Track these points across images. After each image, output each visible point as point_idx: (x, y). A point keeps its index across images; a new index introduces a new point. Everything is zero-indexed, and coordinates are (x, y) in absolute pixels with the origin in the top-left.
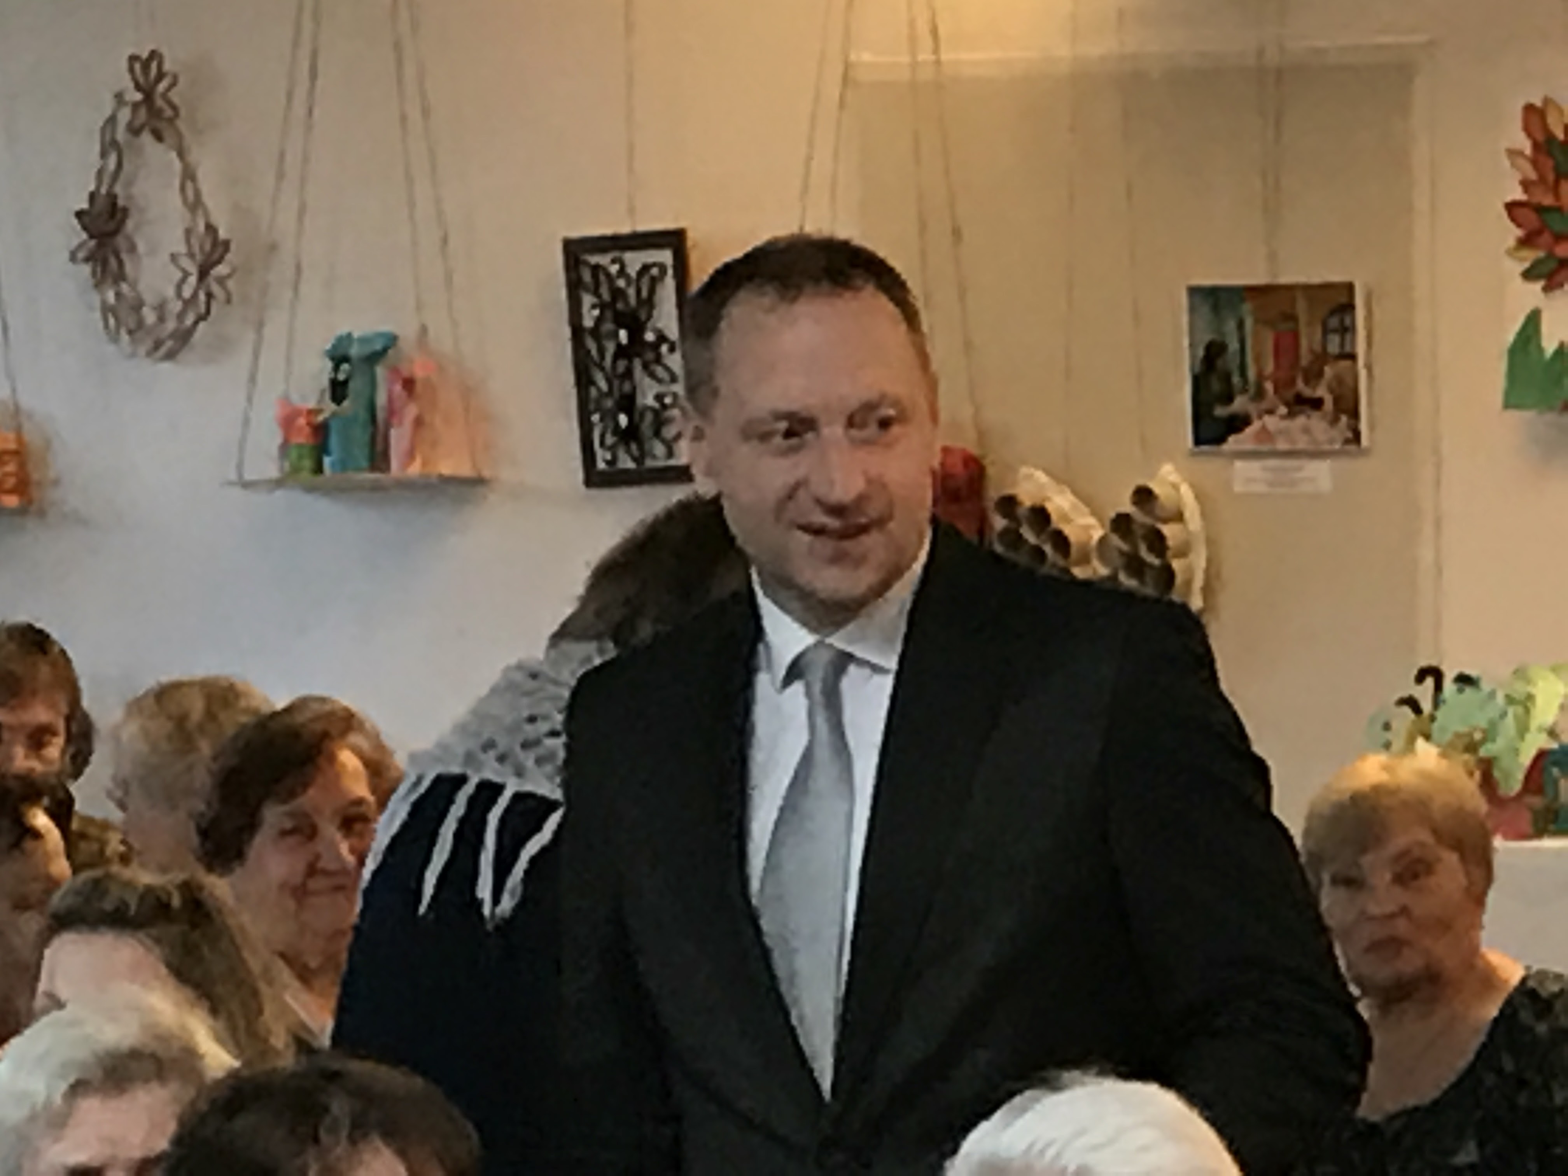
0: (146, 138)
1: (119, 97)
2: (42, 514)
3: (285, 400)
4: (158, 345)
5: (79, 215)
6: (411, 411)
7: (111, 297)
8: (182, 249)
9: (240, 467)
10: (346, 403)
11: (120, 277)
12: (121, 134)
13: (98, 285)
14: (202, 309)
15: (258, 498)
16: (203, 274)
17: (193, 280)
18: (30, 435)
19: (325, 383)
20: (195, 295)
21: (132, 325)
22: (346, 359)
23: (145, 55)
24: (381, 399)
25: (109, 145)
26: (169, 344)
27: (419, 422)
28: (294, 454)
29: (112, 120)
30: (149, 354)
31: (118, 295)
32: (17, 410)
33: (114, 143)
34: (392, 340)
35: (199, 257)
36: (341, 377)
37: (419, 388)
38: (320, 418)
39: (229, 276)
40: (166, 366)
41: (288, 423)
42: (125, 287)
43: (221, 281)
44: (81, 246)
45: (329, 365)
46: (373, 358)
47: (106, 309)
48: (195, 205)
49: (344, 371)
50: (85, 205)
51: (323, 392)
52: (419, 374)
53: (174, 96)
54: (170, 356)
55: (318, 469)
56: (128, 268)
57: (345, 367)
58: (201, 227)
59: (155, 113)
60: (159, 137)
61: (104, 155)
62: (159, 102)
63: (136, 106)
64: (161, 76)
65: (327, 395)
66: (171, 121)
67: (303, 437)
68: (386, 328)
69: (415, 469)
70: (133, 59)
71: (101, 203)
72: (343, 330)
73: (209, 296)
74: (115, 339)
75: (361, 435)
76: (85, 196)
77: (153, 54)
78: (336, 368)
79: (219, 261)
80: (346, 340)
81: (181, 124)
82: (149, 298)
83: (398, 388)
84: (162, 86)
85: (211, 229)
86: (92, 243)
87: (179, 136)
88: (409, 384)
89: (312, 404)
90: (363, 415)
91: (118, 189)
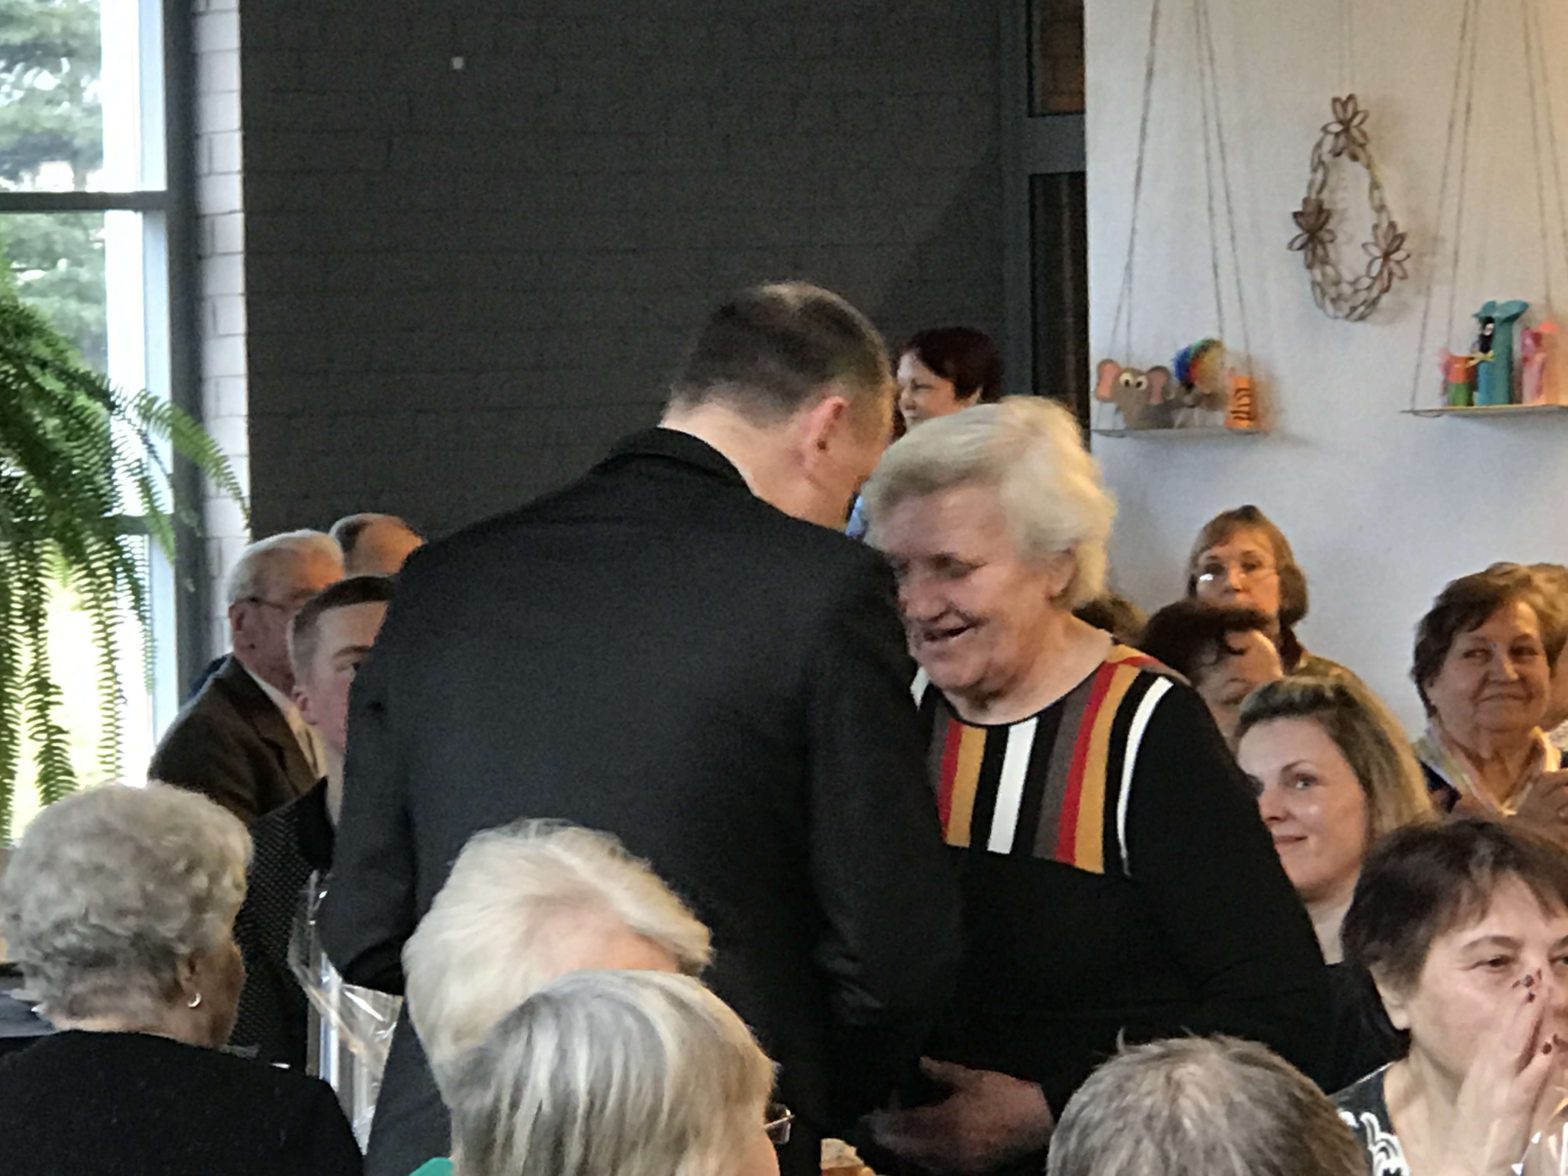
0: (1345, 158)
1: (1325, 129)
2: (1266, 433)
3: (1445, 350)
4: (1353, 309)
5: (1296, 215)
6: (1539, 358)
7: (1319, 278)
8: (1370, 239)
9: (1413, 399)
10: (1491, 353)
11: (1325, 261)
12: (1327, 158)
13: (1310, 267)
14: (1386, 283)
15: (1426, 421)
16: (1386, 256)
17: (1378, 263)
18: (1260, 375)
19: (1475, 338)
20: (1381, 273)
21: (1334, 296)
22: (1490, 320)
23: (1344, 98)
24: (1517, 347)
25: (1318, 164)
26: (1362, 309)
27: (1543, 367)
28: (1453, 390)
29: (1319, 146)
30: (1347, 317)
31: (1324, 275)
32: (1249, 359)
33: (1321, 163)
34: (1525, 306)
35: (1384, 245)
36: (1488, 333)
37: (1544, 342)
38: (1472, 363)
39: (1405, 259)
40: (1360, 325)
41: (1447, 369)
42: (1329, 270)
43: (1398, 262)
44: (1298, 237)
45: (1479, 326)
46: (1511, 319)
47: (1314, 284)
48: (1381, 208)
49: (1489, 329)
50: (1299, 208)
51: (1474, 345)
52: (1544, 330)
53: (1365, 127)
54: (1362, 318)
55: (1470, 403)
56: (1332, 255)
57: (1490, 326)
58: (1385, 225)
59: (1352, 140)
60: (1354, 158)
61: (1314, 170)
62: (1355, 132)
63: (1337, 135)
64: (1356, 113)
65: (1478, 346)
66: (1362, 146)
67: (1459, 378)
68: (1522, 298)
69: (1541, 402)
70: (1335, 100)
71: (1311, 208)
72: (1489, 299)
73: (1391, 274)
74: (1322, 306)
75: (1501, 374)
76: (1300, 202)
77: (1351, 97)
78: (1484, 327)
79: (1398, 249)
80: (1492, 305)
81: (1371, 148)
82: (1348, 276)
83: (1529, 342)
84: (1356, 121)
85: (1392, 225)
86: (1306, 236)
87: (1369, 157)
88: (1537, 338)
89: (1466, 354)
90: (1503, 362)
91: (1325, 195)
